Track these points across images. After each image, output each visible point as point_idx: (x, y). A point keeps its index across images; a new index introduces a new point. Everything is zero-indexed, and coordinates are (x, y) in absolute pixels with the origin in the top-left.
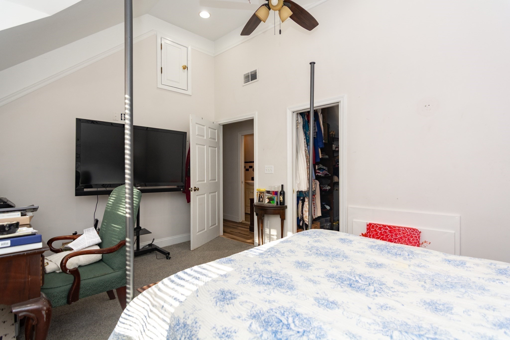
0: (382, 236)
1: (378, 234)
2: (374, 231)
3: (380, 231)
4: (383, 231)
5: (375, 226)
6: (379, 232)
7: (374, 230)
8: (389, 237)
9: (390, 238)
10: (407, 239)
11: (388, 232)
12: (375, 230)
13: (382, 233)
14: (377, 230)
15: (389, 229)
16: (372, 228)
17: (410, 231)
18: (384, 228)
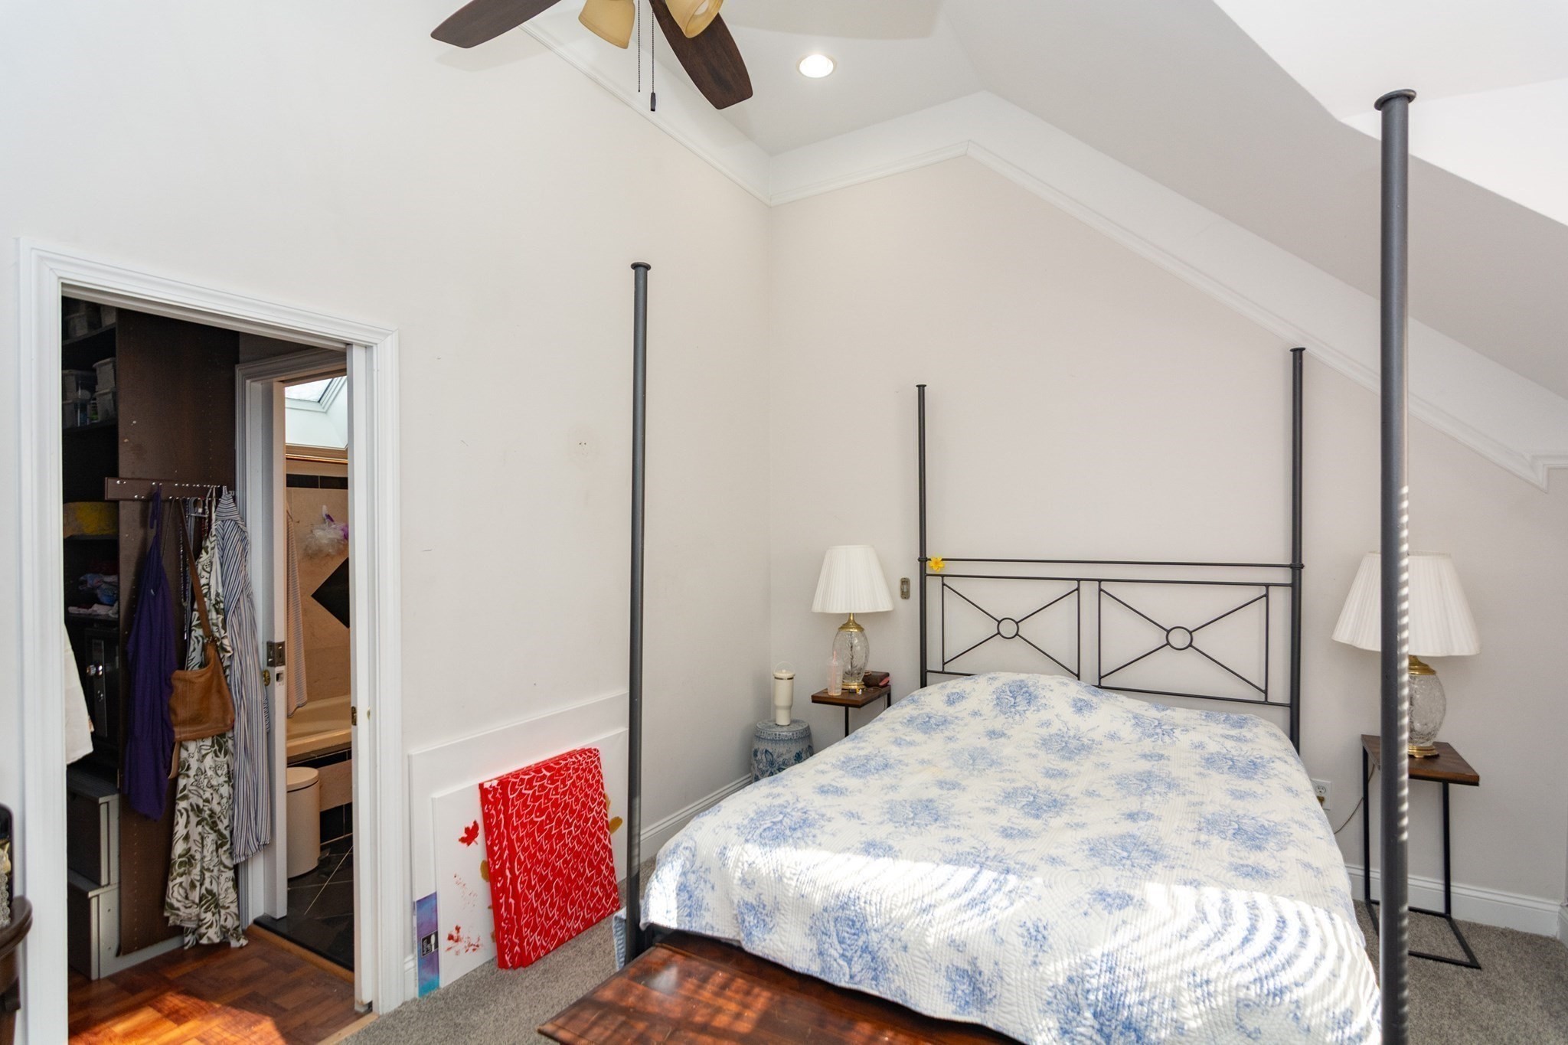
0: (537, 804)
1: (528, 803)
2: (517, 800)
3: (531, 792)
4: (537, 788)
5: (518, 780)
6: (529, 795)
7: (517, 796)
8: (552, 795)
9: (554, 797)
10: (583, 781)
11: (547, 783)
12: (521, 795)
13: (537, 794)
14: (523, 791)
15: (548, 774)
16: (511, 791)
17: (584, 758)
18: (538, 777)
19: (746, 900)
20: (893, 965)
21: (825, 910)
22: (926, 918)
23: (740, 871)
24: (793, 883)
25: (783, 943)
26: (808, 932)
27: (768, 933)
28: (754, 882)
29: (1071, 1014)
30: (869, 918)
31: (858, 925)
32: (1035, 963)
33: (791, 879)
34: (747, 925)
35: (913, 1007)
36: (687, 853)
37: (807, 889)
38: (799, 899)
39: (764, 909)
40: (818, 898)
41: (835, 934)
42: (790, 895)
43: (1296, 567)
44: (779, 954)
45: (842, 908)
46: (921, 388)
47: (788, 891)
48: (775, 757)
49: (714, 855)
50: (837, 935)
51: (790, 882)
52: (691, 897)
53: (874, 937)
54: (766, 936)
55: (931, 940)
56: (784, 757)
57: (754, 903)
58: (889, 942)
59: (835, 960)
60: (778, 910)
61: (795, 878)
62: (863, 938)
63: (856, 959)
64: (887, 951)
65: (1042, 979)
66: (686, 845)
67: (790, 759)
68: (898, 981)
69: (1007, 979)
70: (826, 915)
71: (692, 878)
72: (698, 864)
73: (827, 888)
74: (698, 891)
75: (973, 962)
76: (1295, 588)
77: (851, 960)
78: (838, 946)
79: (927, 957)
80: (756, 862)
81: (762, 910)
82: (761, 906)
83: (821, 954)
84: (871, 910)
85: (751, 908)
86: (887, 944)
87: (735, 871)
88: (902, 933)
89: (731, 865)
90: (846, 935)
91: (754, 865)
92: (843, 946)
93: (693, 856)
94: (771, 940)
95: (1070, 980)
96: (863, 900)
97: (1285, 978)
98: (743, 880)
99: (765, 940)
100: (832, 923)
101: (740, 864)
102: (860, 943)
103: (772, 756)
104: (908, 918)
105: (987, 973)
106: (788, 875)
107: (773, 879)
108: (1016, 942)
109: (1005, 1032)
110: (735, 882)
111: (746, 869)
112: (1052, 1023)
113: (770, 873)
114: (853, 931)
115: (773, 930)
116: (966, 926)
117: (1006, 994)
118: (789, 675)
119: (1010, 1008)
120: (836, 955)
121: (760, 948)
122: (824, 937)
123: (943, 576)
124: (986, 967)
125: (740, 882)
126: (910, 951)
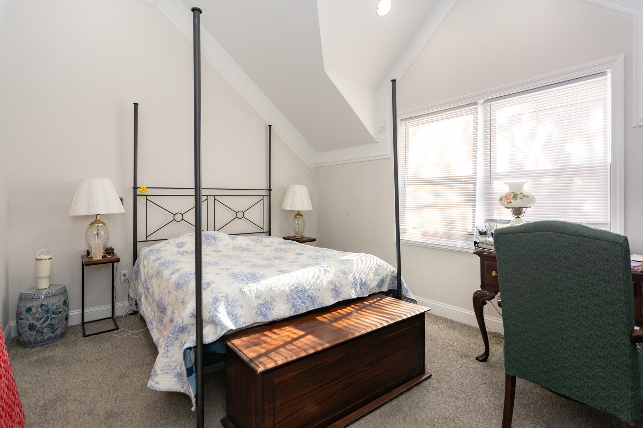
19: (260, 303)
20: (317, 297)
21: (291, 291)
22: (320, 279)
23: (253, 294)
24: (277, 288)
25: (279, 311)
26: (287, 302)
27: (272, 310)
28: (261, 295)
29: (356, 287)
30: (306, 287)
31: (303, 291)
32: (346, 278)
33: (275, 287)
34: (263, 312)
35: (325, 306)
36: (223, 298)
37: (282, 288)
38: (281, 292)
39: (268, 303)
40: (287, 289)
41: (297, 297)
42: (278, 292)
43: (270, 190)
44: (279, 315)
45: (297, 288)
46: (136, 105)
47: (276, 292)
48: (49, 307)
49: (238, 293)
50: (298, 297)
51: (275, 288)
52: (233, 315)
53: (310, 292)
54: (272, 312)
55: (324, 284)
56: (57, 305)
57: (263, 303)
58: (314, 291)
59: (300, 305)
60: (274, 300)
61: (276, 286)
62: (307, 294)
63: (306, 301)
64: (315, 293)
65: (349, 281)
66: (221, 296)
67: (61, 305)
68: (319, 301)
69: (343, 285)
70: (292, 293)
71: (230, 307)
72: (230, 301)
73: (288, 285)
74: (234, 312)
75: (335, 285)
76: (270, 196)
77: (305, 302)
78: (300, 301)
79: (325, 289)
80: (258, 288)
81: (266, 305)
82: (267, 302)
83: (294, 306)
84: (305, 284)
85: (262, 305)
86: (314, 292)
87: (251, 295)
88: (317, 286)
89: (249, 293)
90: (301, 296)
91: (258, 289)
92: (301, 299)
93: (227, 299)
94: (274, 312)
95: (354, 279)
96: (301, 283)
97: (378, 263)
98: (256, 297)
99: (272, 314)
100: (295, 295)
101: (252, 291)
102: (306, 296)
103: (48, 307)
104: (316, 282)
105: (339, 286)
106: (273, 287)
107: (268, 290)
108: (341, 275)
109: (345, 299)
110: (253, 299)
111: (256, 292)
112: (353, 291)
113: (266, 289)
114: (303, 293)
115: (274, 309)
116: (330, 276)
117: (344, 289)
118: (49, 257)
119: (345, 292)
120: (300, 303)
121: (271, 317)
122: (294, 300)
123: (146, 196)
124: (338, 285)
125: (255, 298)
126: (320, 290)
